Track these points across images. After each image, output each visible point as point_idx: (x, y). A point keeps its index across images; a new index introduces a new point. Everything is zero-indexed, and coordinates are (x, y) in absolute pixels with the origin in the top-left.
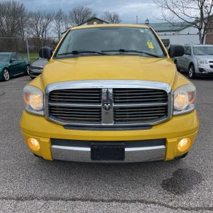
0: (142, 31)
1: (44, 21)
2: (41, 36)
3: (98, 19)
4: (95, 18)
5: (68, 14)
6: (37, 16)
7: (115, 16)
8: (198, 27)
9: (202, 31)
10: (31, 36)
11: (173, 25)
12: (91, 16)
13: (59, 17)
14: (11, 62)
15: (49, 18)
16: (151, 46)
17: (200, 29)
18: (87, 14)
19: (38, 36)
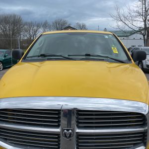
0: (106, 37)
1: (35, 28)
2: (32, 38)
3: (71, 28)
4: (70, 27)
5: (51, 24)
6: (31, 25)
7: (83, 26)
8: (143, 34)
9: (146, 37)
10: (26, 38)
11: (125, 32)
12: (67, 25)
13: (45, 25)
14: (5, 56)
15: (38, 26)
16: (115, 51)
17: (144, 36)
18: (64, 24)
19: (31, 38)
